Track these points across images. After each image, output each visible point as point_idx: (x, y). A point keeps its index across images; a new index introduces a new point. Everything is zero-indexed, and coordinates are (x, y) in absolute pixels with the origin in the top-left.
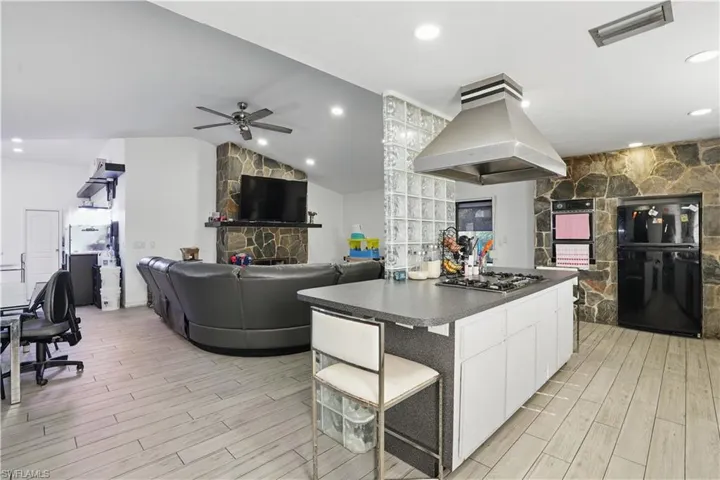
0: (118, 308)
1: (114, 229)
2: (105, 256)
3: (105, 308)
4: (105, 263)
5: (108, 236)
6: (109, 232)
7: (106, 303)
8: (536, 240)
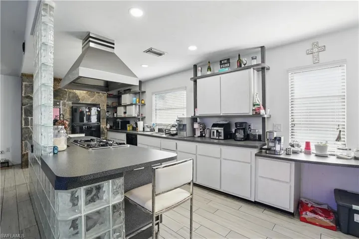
8: (23, 122)
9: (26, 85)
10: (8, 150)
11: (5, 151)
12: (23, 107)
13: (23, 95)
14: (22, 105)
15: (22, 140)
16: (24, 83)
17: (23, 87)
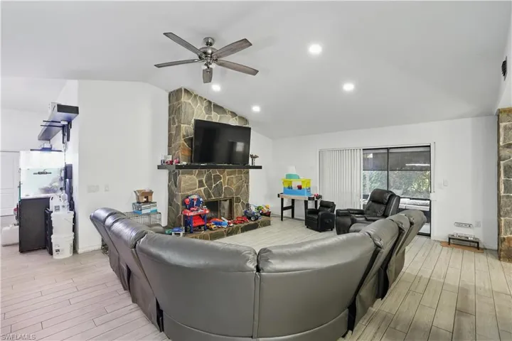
0: (71, 255)
1: (68, 171)
3: (56, 256)
4: (57, 208)
5: (62, 179)
6: (63, 175)
7: (58, 251)
8: (502, 187)
9: (505, 128)
10: (478, 225)
11: (474, 224)
12: (501, 162)
13: (501, 144)
14: (500, 159)
15: (499, 216)
16: (502, 125)
17: (501, 130)
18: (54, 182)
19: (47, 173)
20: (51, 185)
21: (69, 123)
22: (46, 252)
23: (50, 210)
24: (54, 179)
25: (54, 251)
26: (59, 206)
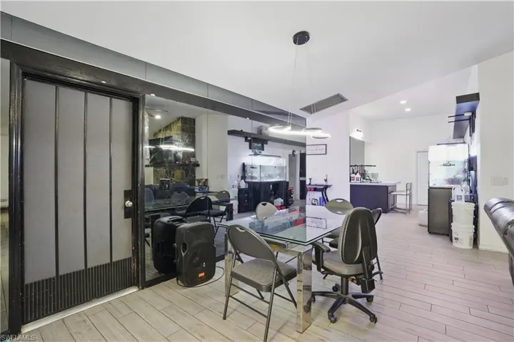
0: (471, 247)
1: (471, 164)
2: (460, 191)
3: (455, 244)
4: (459, 198)
5: (465, 171)
6: (466, 167)
7: (456, 239)
18: (458, 174)
19: (451, 165)
20: (454, 176)
21: (473, 114)
22: (448, 238)
23: (453, 199)
24: (457, 171)
25: (453, 239)
26: (461, 196)
